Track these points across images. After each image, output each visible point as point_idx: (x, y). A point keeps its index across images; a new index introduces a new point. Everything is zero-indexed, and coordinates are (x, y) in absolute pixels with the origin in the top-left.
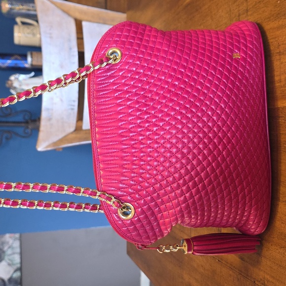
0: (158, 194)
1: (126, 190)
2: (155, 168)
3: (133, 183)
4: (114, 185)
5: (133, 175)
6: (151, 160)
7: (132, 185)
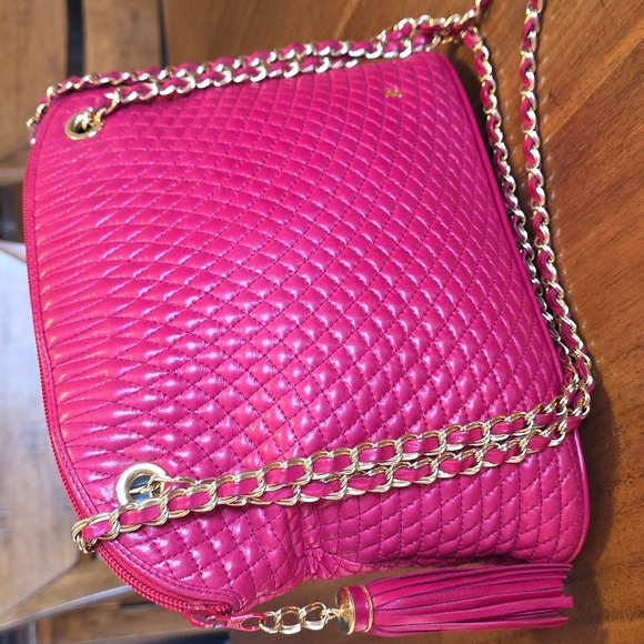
0: (233, 418)
1: (133, 424)
2: (212, 343)
3: (154, 398)
4: (98, 416)
5: (149, 376)
6: (198, 326)
7: (151, 406)
